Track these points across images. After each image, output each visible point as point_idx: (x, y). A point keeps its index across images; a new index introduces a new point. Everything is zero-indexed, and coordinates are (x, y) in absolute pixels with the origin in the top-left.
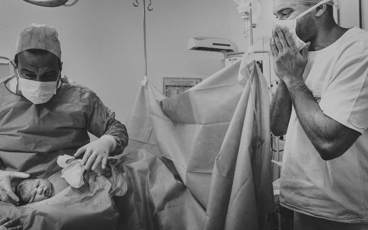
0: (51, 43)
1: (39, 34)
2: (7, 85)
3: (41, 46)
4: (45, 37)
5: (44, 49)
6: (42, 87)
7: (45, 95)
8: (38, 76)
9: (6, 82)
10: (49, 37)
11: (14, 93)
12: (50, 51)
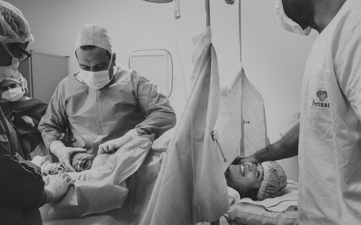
0: (98, 39)
1: (89, 33)
2: (76, 76)
3: (90, 43)
4: (94, 34)
5: (92, 44)
6: (95, 76)
7: (99, 82)
8: (91, 68)
9: (75, 75)
10: (97, 34)
11: (81, 82)
12: (97, 46)
